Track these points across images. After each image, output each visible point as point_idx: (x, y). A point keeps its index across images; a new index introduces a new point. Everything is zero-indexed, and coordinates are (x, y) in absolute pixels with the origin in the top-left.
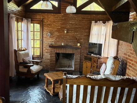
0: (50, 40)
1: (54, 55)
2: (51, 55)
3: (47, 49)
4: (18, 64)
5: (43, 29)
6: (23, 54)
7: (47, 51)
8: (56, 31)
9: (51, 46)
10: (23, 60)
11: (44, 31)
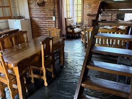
0: (89, 10)
1: (90, 21)
2: (88, 21)
3: (87, 18)
4: (67, 27)
5: (83, 2)
6: (70, 20)
7: (86, 19)
8: (93, 3)
9: (89, 15)
10: (70, 24)
11: (84, 3)
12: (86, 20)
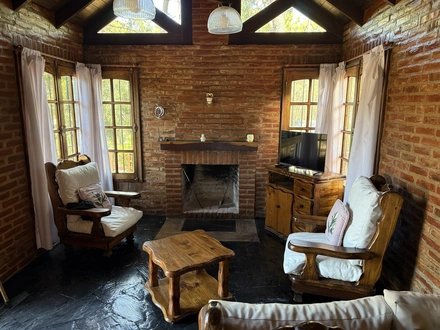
0: (165, 128)
1: (176, 171)
2: (167, 171)
3: (157, 155)
4: (62, 210)
5: (140, 95)
6: (76, 176)
7: (155, 160)
8: (180, 98)
9: (167, 146)
10: (78, 194)
11: (143, 99)
12: (156, 164)
